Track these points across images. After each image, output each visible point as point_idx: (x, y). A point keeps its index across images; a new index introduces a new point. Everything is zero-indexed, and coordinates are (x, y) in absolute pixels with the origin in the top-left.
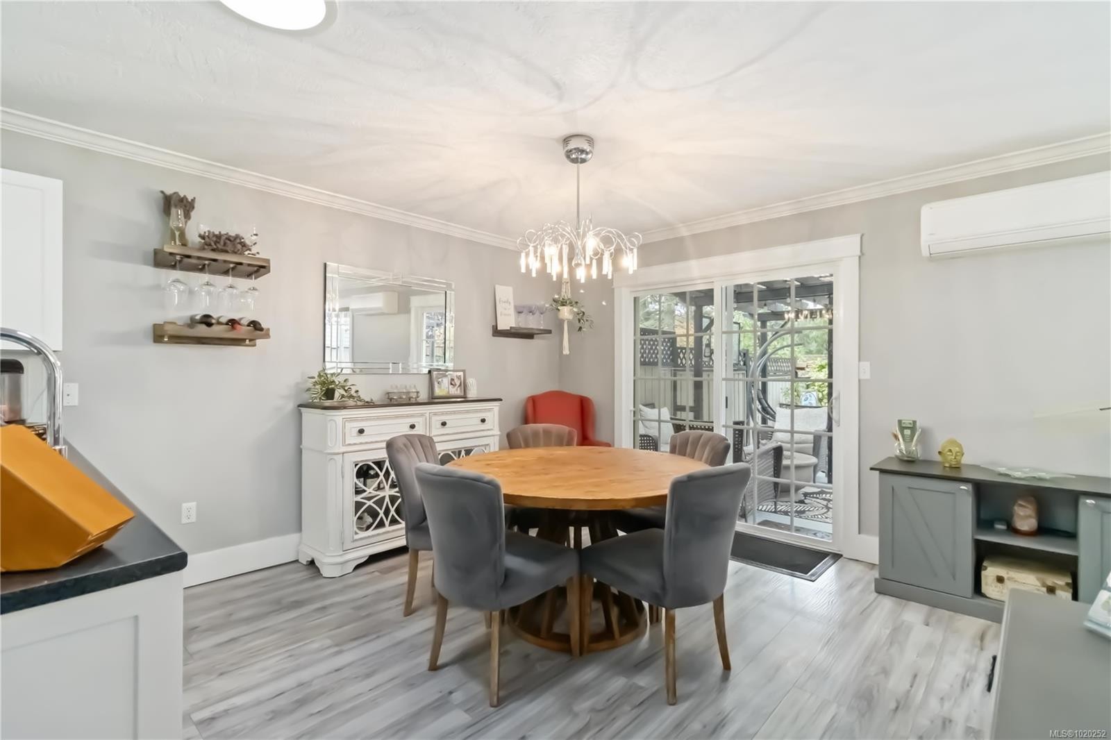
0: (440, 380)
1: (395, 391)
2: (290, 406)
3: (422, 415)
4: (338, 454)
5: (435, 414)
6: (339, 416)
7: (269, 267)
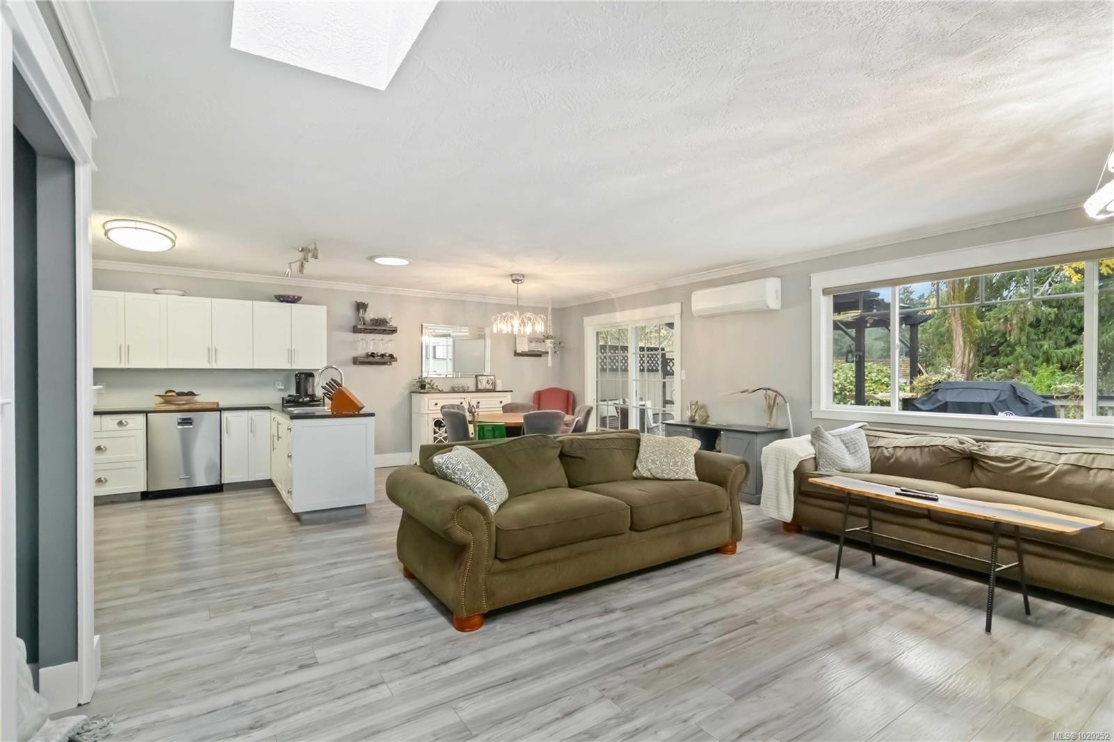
0: (481, 380)
1: (457, 386)
2: (407, 392)
4: (426, 414)
5: (474, 397)
6: (426, 397)
7: (397, 330)
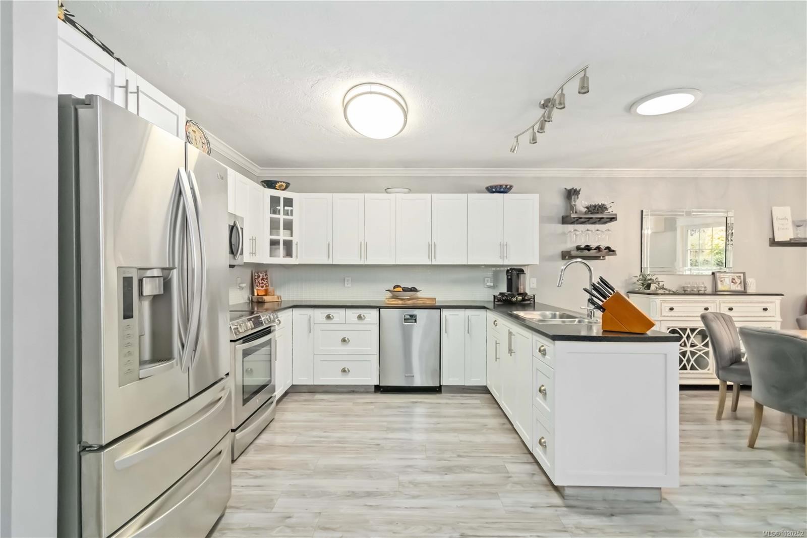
0: (722, 279)
1: (689, 286)
3: (714, 302)
4: (658, 321)
5: (724, 302)
6: (658, 299)
7: (617, 218)
